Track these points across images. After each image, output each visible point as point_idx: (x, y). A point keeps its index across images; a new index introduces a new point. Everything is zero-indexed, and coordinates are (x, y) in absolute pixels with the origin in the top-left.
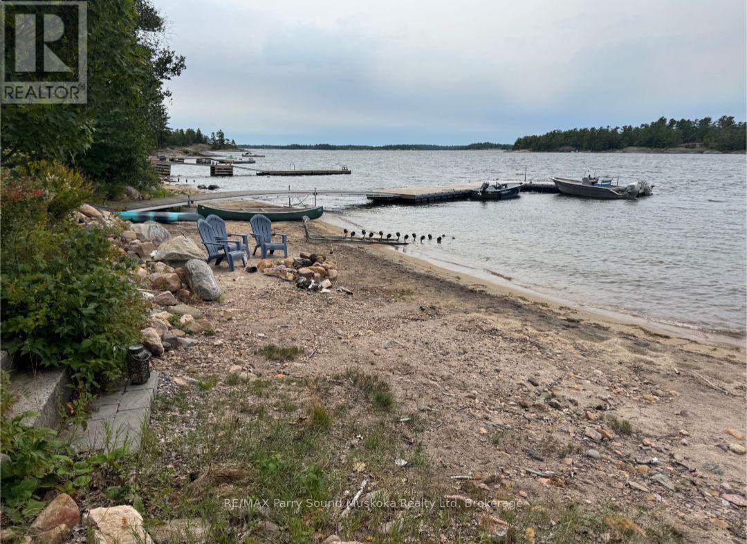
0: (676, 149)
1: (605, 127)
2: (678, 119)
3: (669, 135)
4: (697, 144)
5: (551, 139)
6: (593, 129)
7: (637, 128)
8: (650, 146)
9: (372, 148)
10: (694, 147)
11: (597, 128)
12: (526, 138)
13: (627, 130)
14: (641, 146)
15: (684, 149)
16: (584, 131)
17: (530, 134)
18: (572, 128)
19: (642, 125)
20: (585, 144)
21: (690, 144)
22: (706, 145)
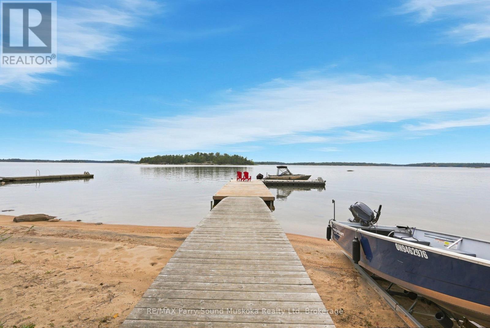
0: (205, 163)
1: (178, 155)
2: (203, 153)
3: (201, 158)
7: (189, 156)
8: (196, 162)
9: (53, 161)
10: (210, 163)
11: (175, 155)
12: (145, 158)
13: (186, 156)
14: (193, 162)
17: (148, 157)
18: (165, 155)
19: (191, 155)
20: (171, 161)
21: (209, 162)
22: (214, 162)
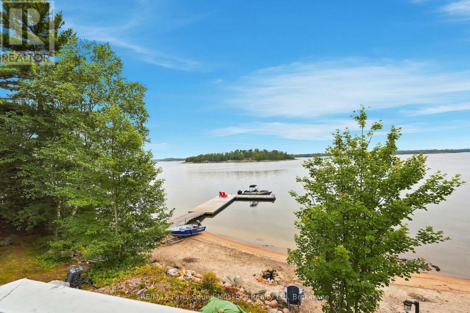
1: (219, 153)
2: (243, 150)
3: (240, 155)
4: (250, 159)
5: (200, 158)
6: (215, 154)
7: (230, 153)
8: (235, 160)
10: (249, 160)
12: (190, 158)
13: (227, 154)
14: (232, 160)
15: (246, 160)
16: (212, 154)
17: (192, 156)
20: (213, 159)
22: (252, 159)
